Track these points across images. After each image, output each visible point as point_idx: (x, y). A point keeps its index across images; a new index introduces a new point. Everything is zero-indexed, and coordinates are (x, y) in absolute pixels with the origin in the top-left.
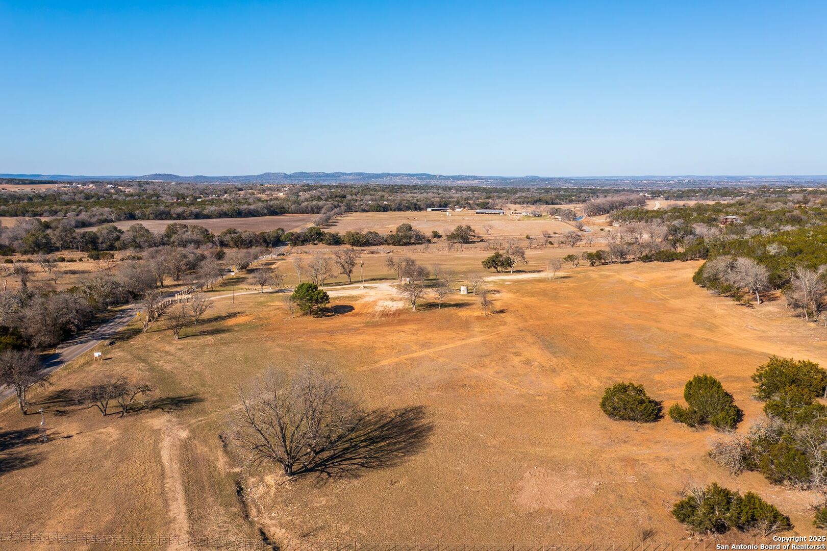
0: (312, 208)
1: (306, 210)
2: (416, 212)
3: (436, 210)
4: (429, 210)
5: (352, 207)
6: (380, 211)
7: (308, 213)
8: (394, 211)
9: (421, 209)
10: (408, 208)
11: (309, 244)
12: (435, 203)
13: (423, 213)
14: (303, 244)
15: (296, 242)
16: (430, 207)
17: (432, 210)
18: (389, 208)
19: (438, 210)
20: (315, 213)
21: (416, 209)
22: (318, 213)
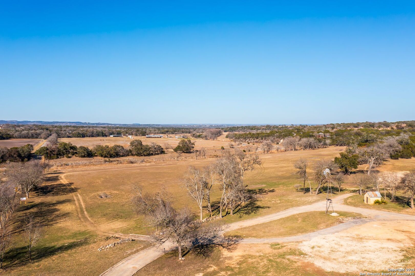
0: (32, 135)
1: (27, 136)
2: (103, 137)
3: (116, 136)
4: (112, 136)
5: (60, 135)
6: (80, 137)
7: (29, 138)
8: (89, 137)
9: (106, 136)
10: (98, 135)
11: (63, 157)
12: (114, 132)
13: (108, 138)
14: (58, 158)
15: (50, 156)
16: (111, 135)
17: (114, 136)
18: (85, 135)
19: (117, 136)
20: (35, 138)
21: (103, 136)
22: (37, 138)
